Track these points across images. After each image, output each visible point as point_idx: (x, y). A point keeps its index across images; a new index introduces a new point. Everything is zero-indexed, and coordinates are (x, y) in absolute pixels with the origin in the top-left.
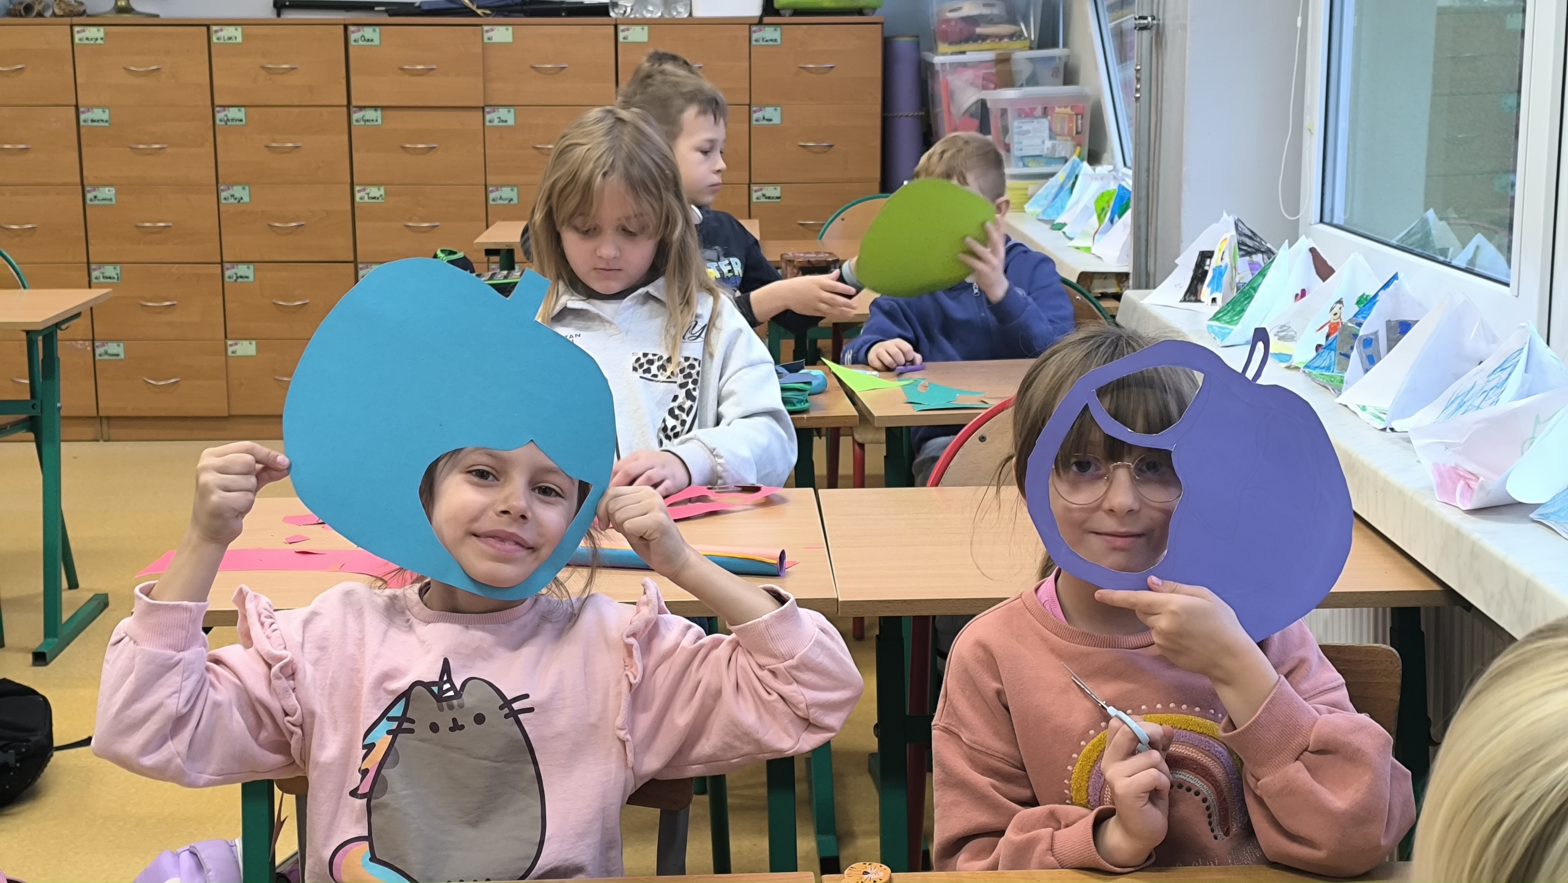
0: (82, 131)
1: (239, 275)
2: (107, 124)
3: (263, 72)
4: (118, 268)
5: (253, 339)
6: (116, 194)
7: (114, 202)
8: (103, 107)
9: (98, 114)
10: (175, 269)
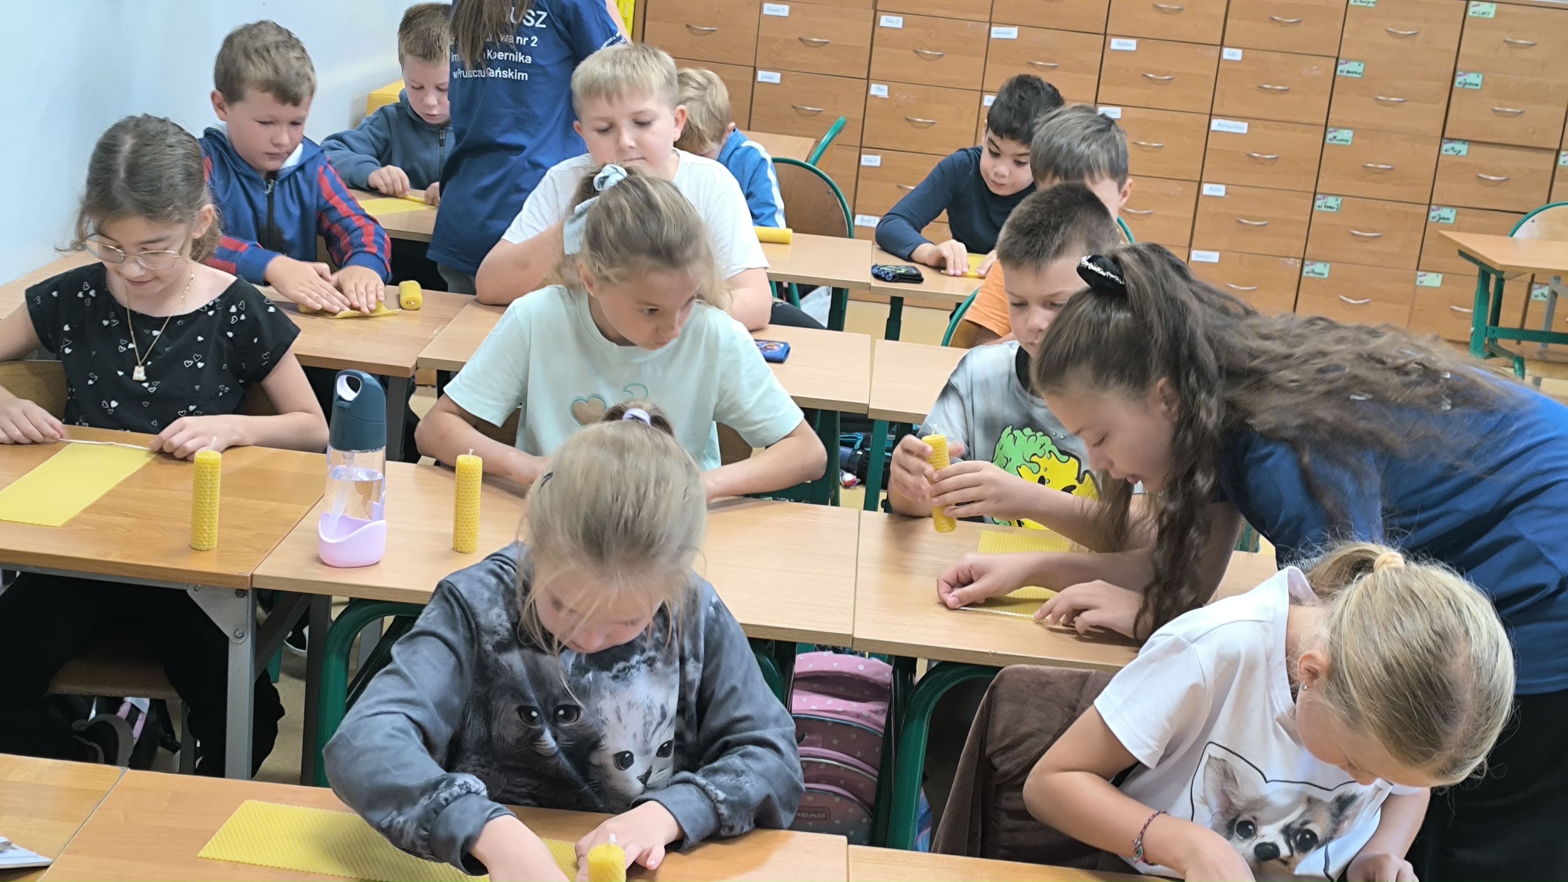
0: (1337, 79)
1: (1442, 216)
2: (1360, 76)
3: (1506, 45)
4: (1340, 199)
5: (1440, 272)
6: (1354, 136)
7: (1349, 143)
8: (1359, 61)
9: (1356, 67)
10: (1388, 206)
